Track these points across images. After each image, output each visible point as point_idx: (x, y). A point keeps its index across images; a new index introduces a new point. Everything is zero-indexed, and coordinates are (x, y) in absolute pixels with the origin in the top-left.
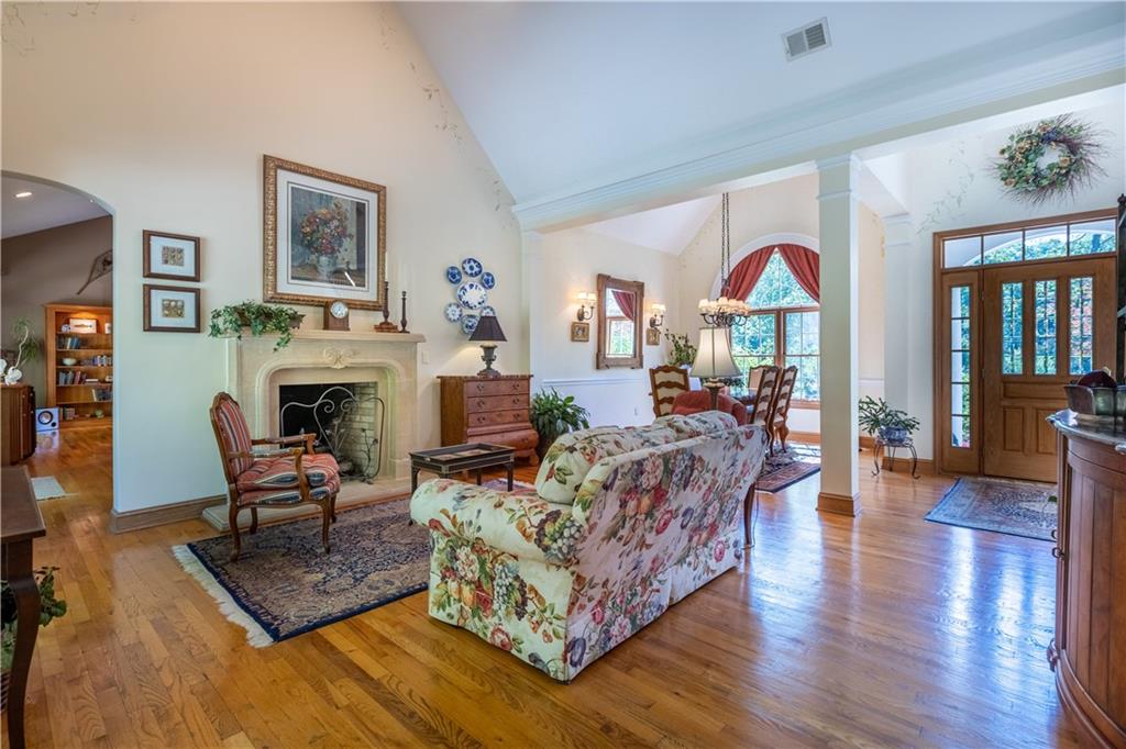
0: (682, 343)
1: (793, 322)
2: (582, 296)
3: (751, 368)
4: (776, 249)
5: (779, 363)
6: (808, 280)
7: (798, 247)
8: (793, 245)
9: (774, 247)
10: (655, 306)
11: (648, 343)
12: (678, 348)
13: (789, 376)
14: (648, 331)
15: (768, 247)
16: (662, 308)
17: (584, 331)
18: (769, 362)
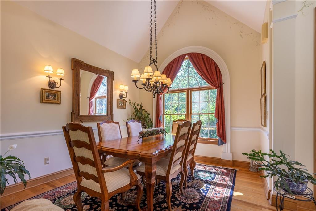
0: (139, 107)
1: (196, 96)
2: (49, 69)
3: (174, 121)
4: (187, 57)
5: (188, 118)
6: (203, 72)
7: (198, 54)
8: (195, 53)
9: (185, 55)
10: (122, 86)
11: (118, 107)
12: (137, 110)
13: (197, 127)
14: (118, 100)
15: (182, 55)
16: (127, 88)
17: (55, 96)
18: (183, 117)
